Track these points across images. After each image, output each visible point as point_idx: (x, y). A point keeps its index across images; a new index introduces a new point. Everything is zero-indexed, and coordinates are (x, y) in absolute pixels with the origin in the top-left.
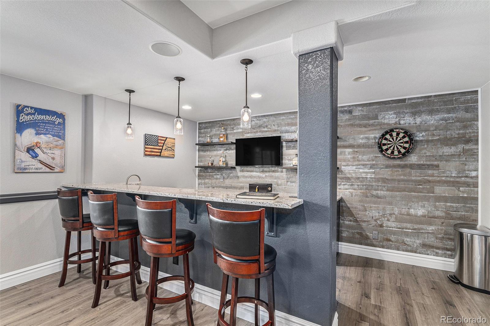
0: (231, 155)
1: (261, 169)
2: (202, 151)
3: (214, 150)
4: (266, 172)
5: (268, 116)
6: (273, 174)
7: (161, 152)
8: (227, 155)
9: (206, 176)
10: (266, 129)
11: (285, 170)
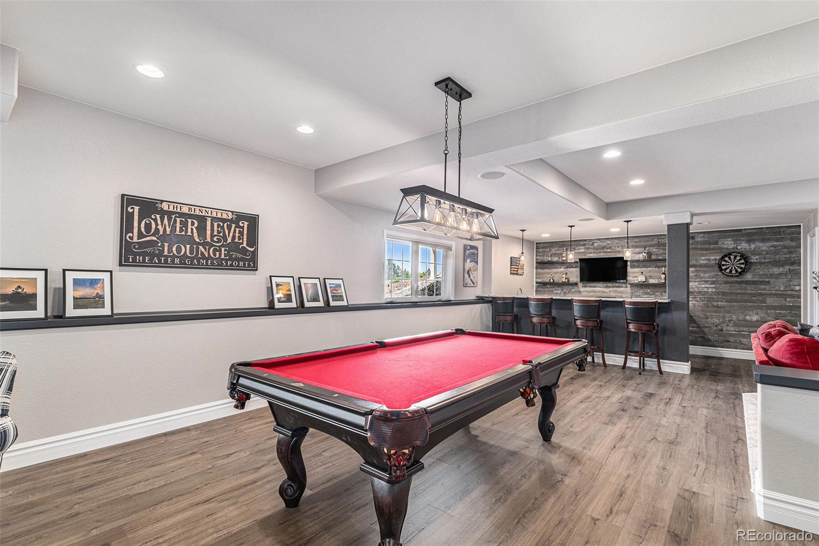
0: (574, 274)
1: (605, 285)
2: (541, 268)
3: (554, 268)
4: (610, 287)
5: (611, 238)
6: (617, 289)
7: (517, 271)
8: (567, 272)
9: (545, 291)
10: (609, 250)
11: (629, 285)
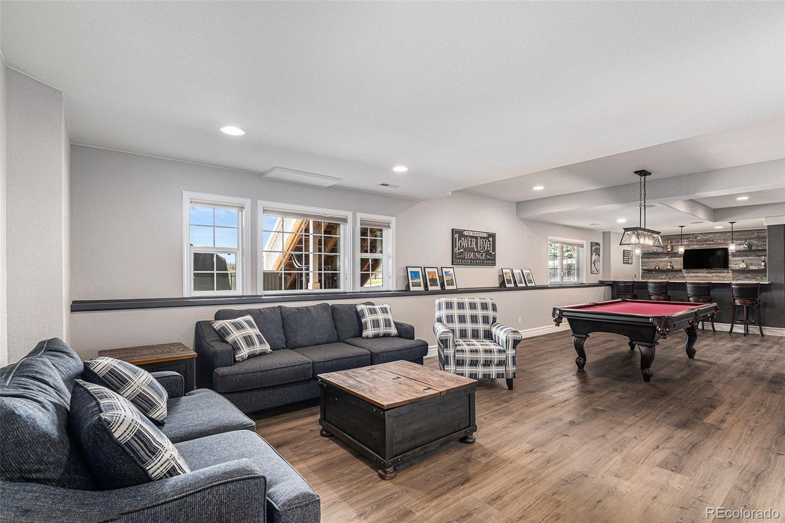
0: (678, 263)
1: (708, 271)
2: (646, 258)
3: (659, 258)
4: (713, 273)
5: (713, 233)
6: (720, 274)
7: (629, 261)
8: (672, 261)
9: (651, 276)
10: (712, 242)
11: (731, 271)
